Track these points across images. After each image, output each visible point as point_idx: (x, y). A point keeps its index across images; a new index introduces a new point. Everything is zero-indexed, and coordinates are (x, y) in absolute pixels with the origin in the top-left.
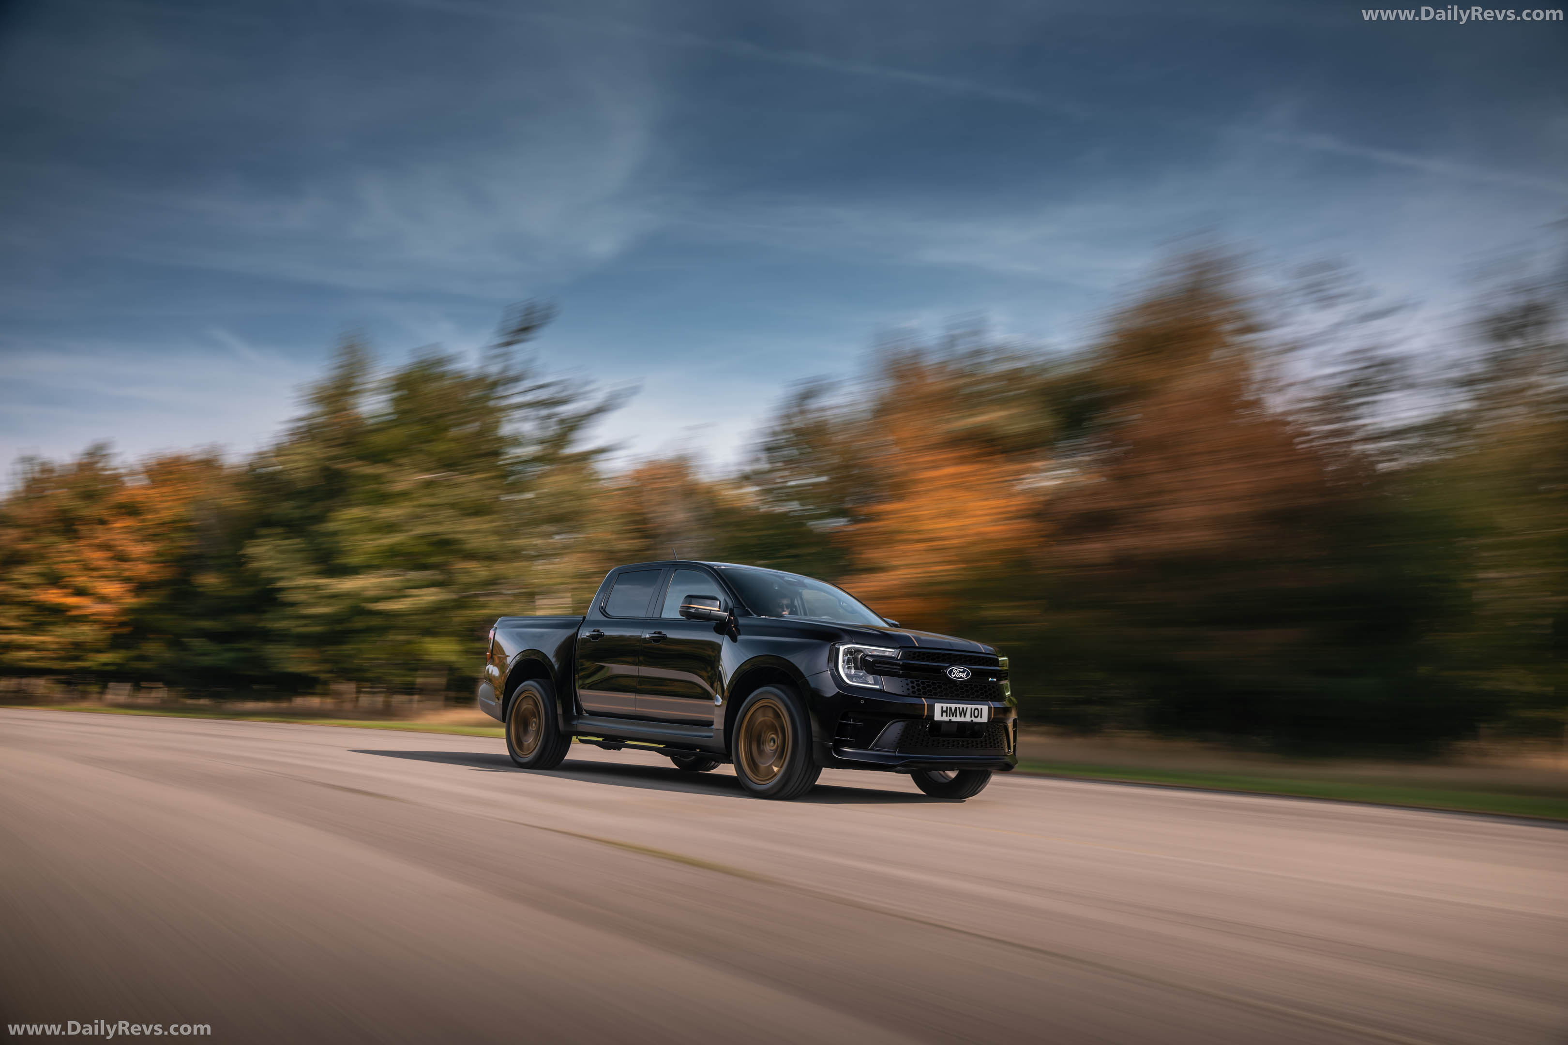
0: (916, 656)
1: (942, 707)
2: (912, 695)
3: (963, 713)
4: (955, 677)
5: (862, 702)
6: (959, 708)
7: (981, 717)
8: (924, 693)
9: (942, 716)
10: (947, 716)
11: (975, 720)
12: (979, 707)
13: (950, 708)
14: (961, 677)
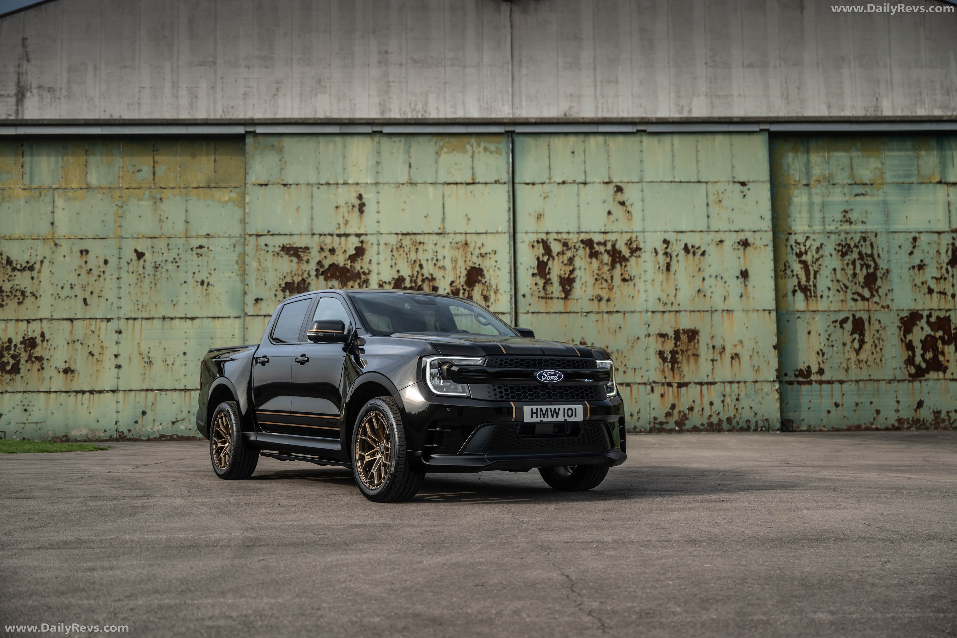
0: (503, 363)
1: (532, 409)
2: (499, 399)
3: (556, 413)
4: (546, 380)
5: (449, 410)
6: (551, 409)
7: (576, 416)
8: (513, 397)
9: (532, 417)
10: (537, 417)
11: (569, 419)
12: (573, 407)
13: (541, 410)
14: (553, 380)
